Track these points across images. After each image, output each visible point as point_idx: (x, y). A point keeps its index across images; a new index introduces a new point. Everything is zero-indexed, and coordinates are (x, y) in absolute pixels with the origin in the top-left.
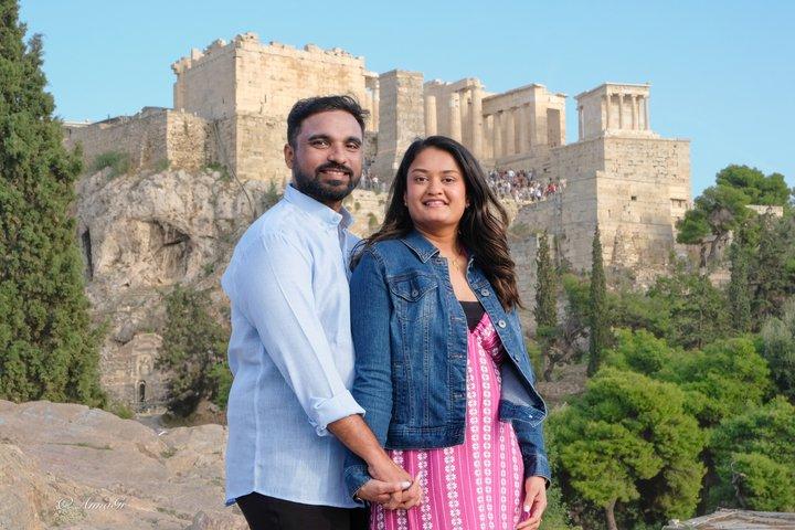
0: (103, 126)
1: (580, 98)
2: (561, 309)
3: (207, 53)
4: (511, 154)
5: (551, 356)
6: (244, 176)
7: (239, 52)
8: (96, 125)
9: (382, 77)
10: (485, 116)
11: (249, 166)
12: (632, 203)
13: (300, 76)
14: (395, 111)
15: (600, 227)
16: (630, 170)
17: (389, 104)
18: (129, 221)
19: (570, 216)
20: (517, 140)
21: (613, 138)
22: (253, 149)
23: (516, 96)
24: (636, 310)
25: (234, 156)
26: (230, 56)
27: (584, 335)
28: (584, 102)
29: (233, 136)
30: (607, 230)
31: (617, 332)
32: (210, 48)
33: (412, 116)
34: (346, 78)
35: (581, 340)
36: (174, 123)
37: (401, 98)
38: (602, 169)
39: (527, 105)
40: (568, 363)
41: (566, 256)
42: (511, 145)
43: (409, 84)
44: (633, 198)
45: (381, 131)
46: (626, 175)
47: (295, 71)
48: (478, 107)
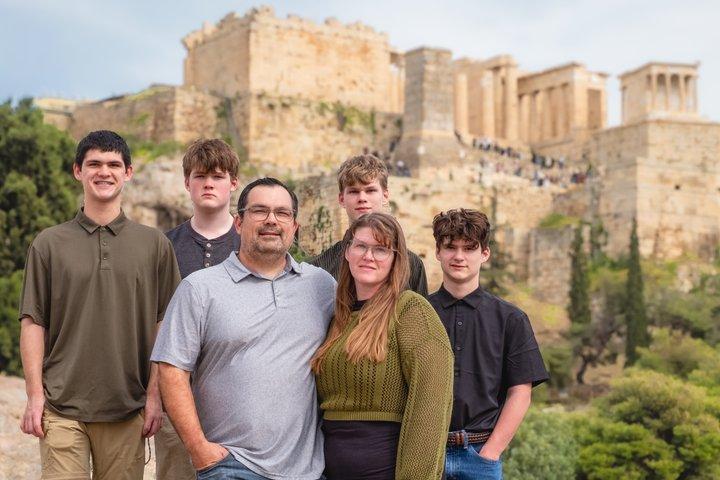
0: (107, 105)
1: (624, 77)
2: (597, 305)
3: (220, 26)
4: (547, 138)
5: (584, 357)
6: (257, 160)
7: (254, 26)
8: (101, 103)
9: (409, 54)
10: (520, 97)
11: (263, 150)
12: (677, 193)
13: (319, 51)
14: (422, 91)
15: (640, 218)
16: (676, 156)
17: (415, 83)
18: (134, 206)
19: (608, 206)
20: (554, 124)
21: (659, 122)
22: (268, 130)
23: (554, 75)
24: (677, 308)
25: (247, 138)
26: (244, 30)
27: (620, 335)
28: (627, 82)
29: (246, 116)
30: (647, 222)
31: (655, 332)
32: (223, 21)
33: (440, 96)
34: (368, 55)
35: (617, 340)
36: (184, 101)
37: (429, 77)
38: (645, 155)
39: (565, 85)
40: (603, 364)
41: (603, 249)
42: (548, 128)
43: (438, 62)
44: (677, 187)
45: (407, 112)
46: (670, 161)
47: (314, 47)
48: (513, 86)
